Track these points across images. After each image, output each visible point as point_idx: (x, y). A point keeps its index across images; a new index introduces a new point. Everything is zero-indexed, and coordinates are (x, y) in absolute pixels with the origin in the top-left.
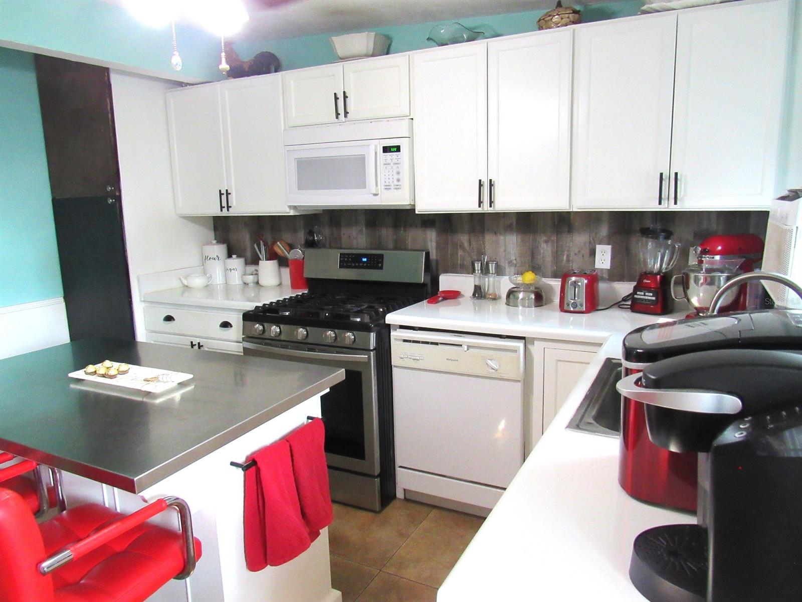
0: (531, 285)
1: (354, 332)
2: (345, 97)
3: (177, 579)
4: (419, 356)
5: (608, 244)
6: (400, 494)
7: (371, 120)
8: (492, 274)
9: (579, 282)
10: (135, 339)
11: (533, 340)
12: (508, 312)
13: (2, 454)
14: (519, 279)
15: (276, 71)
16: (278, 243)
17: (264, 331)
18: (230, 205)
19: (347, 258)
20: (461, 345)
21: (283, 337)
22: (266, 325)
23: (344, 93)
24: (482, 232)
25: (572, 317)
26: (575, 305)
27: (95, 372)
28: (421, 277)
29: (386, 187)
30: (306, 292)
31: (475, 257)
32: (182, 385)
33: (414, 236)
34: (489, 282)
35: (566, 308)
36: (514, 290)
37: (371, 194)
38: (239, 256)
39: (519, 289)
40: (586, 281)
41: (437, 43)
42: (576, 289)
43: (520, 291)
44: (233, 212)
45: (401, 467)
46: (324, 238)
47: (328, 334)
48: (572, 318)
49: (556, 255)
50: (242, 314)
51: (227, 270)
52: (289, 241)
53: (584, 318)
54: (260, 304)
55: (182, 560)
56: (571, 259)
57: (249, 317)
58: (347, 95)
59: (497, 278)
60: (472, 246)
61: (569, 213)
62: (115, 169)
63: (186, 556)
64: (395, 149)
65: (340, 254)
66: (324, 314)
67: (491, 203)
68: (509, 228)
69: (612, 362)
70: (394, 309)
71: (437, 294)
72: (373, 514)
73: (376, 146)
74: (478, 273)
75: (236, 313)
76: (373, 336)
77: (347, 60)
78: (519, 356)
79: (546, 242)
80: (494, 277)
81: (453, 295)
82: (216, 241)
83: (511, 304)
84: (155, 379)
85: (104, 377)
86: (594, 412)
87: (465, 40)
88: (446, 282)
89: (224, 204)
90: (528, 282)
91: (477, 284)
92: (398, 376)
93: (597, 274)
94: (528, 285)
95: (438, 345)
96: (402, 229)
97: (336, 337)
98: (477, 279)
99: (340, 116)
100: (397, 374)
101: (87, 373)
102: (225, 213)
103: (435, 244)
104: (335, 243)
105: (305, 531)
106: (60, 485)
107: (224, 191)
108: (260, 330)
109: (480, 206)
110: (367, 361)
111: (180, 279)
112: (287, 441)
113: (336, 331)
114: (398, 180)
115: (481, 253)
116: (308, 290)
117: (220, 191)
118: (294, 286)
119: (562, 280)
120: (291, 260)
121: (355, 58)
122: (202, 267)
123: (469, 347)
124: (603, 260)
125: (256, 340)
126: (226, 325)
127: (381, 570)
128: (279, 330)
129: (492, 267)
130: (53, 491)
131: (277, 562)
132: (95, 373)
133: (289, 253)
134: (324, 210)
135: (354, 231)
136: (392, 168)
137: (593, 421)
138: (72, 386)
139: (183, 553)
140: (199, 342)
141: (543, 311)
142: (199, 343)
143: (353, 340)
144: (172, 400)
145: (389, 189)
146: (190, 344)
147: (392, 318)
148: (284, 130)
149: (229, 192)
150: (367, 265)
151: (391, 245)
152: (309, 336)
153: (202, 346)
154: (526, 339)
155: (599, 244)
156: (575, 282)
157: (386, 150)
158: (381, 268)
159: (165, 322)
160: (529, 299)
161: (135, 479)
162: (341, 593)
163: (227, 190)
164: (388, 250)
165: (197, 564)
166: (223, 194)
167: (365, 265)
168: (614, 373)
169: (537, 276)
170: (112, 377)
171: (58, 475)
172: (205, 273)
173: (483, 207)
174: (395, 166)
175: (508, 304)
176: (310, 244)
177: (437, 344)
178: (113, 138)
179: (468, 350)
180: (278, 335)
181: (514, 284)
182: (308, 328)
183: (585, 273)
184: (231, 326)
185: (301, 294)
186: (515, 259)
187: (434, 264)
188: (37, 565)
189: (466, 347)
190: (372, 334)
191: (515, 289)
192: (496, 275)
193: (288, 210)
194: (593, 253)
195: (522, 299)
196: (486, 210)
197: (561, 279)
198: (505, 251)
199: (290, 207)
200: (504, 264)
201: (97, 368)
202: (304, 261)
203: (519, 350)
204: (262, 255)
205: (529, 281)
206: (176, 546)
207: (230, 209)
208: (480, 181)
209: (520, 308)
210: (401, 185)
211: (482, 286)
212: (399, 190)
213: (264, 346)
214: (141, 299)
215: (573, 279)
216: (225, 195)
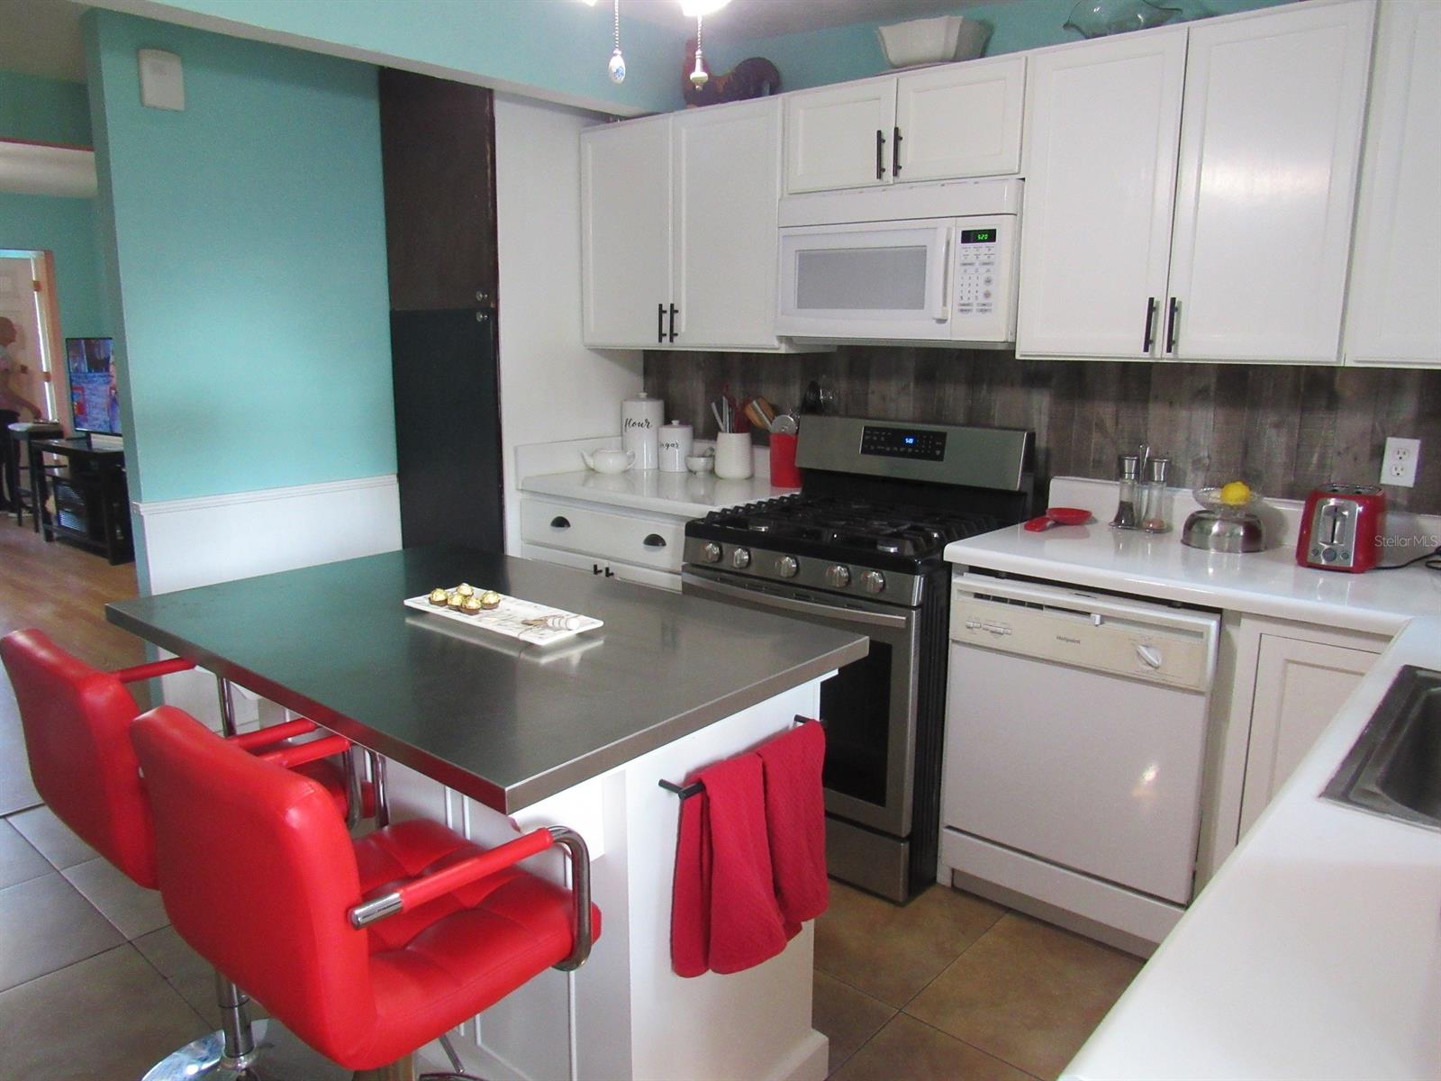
0: (1239, 508)
1: (884, 572)
2: (897, 138)
3: (558, 969)
4: (1004, 626)
5: (1415, 437)
6: (943, 877)
7: (942, 181)
8: (1157, 482)
9: (1344, 510)
10: (503, 552)
11: (1238, 616)
12: (1185, 558)
13: (299, 720)
14: (1215, 496)
15: (773, 92)
16: (755, 403)
17: (721, 556)
18: (675, 332)
19: (876, 435)
20: (1089, 614)
21: (752, 571)
22: (725, 546)
23: (896, 130)
24: (1145, 400)
25: (1321, 578)
26: (1331, 554)
27: (446, 600)
28: (1016, 480)
29: (963, 308)
30: (797, 493)
31: (1125, 449)
32: (584, 637)
33: (1006, 401)
34: (1150, 498)
35: (1311, 558)
36: (1201, 515)
37: (934, 319)
38: (683, 423)
39: (1212, 516)
40: (1360, 509)
41: (1083, 33)
42: (1338, 524)
43: (1215, 520)
44: (681, 344)
45: (950, 827)
46: (837, 399)
47: (835, 571)
48: (1321, 581)
49: (1297, 455)
50: (684, 524)
51: (661, 446)
52: (774, 401)
53: (1349, 581)
54: (717, 509)
55: (569, 940)
56: (1328, 462)
57: (696, 530)
58: (902, 134)
59: (1168, 491)
60: (1120, 426)
61: (1331, 370)
62: (491, 263)
63: (575, 933)
64: (986, 237)
65: (865, 428)
66: (831, 536)
67: (1171, 343)
68: (1200, 395)
69: (1417, 675)
70: (961, 536)
71: (1045, 514)
72: (892, 906)
73: (949, 229)
74: (1130, 478)
75: (673, 522)
76: (918, 581)
77: (904, 69)
78: (1207, 646)
79: (1277, 426)
80: (1162, 489)
81: (1075, 519)
82: (645, 394)
83: (1192, 544)
84: (541, 623)
85: (459, 611)
86: (1380, 771)
87: (1142, 25)
88: (1064, 492)
89: (666, 329)
90: (1232, 503)
91: (1125, 499)
92: (959, 660)
93: (1383, 496)
94: (1232, 507)
95: (1042, 609)
96: (985, 387)
97: (850, 578)
98: (1126, 491)
99: (884, 174)
100: (957, 656)
101: (432, 602)
102: (666, 345)
103: (1047, 419)
104: (856, 408)
105: (778, 922)
106: (383, 782)
107: (666, 307)
108: (714, 555)
109: (1146, 349)
110: (903, 626)
111: (583, 457)
112: (759, 755)
113: (850, 566)
114: (987, 295)
115: (1138, 441)
116: (800, 489)
117: (661, 306)
118: (777, 481)
119: (1306, 505)
120: (775, 434)
121: (920, 66)
122: (620, 438)
123: (1104, 618)
124: (1399, 469)
125: (708, 573)
126: (654, 541)
127: (900, 1011)
128: (746, 557)
129: (1159, 470)
130: (370, 790)
131: (726, 967)
132: (444, 603)
133: (771, 422)
134: (840, 347)
135: (892, 388)
136: (977, 271)
137: (1376, 790)
138: (409, 621)
139: (571, 925)
140: (606, 566)
141: (1260, 562)
142: (607, 569)
143: (881, 586)
144: (567, 661)
145: (969, 310)
146: (593, 569)
147: (956, 551)
148: (780, 200)
149: (675, 308)
150: (913, 451)
151: (961, 418)
152: (801, 572)
153: (612, 574)
154: (1224, 613)
155: (1394, 435)
156: (1336, 508)
157: (968, 237)
158: (940, 458)
159: (554, 528)
160: (1231, 535)
161: (507, 789)
162: (827, 1039)
163: (672, 306)
164: (956, 425)
165: (593, 947)
166: (665, 312)
167: (910, 450)
168: (1424, 697)
169: (1251, 493)
170: (472, 612)
171: (380, 765)
172: (623, 448)
173: (1153, 353)
174: (983, 269)
175: (1186, 541)
176: (811, 407)
177: (1040, 607)
178: (491, 211)
179: (1102, 623)
180: (745, 565)
181: (1203, 504)
182: (799, 558)
183: (1359, 493)
184: (664, 544)
185: (787, 495)
186: (1208, 457)
187: (1041, 458)
188: (347, 911)
189: (1098, 617)
190: (918, 578)
191: (1205, 515)
192: (1165, 484)
193: (776, 343)
194: (1378, 453)
195: (1218, 535)
196: (1159, 356)
197: (1304, 502)
198: (1188, 439)
199: (781, 339)
200: (1184, 464)
201: (449, 594)
202: (797, 438)
203: (1208, 633)
204: (724, 423)
205: (1237, 500)
206: (559, 914)
207: (675, 339)
208: (1151, 300)
209: (1212, 552)
210: (991, 305)
211: (1134, 503)
212: (987, 314)
213: (719, 584)
214: (517, 485)
215: (1332, 502)
216: (669, 312)
